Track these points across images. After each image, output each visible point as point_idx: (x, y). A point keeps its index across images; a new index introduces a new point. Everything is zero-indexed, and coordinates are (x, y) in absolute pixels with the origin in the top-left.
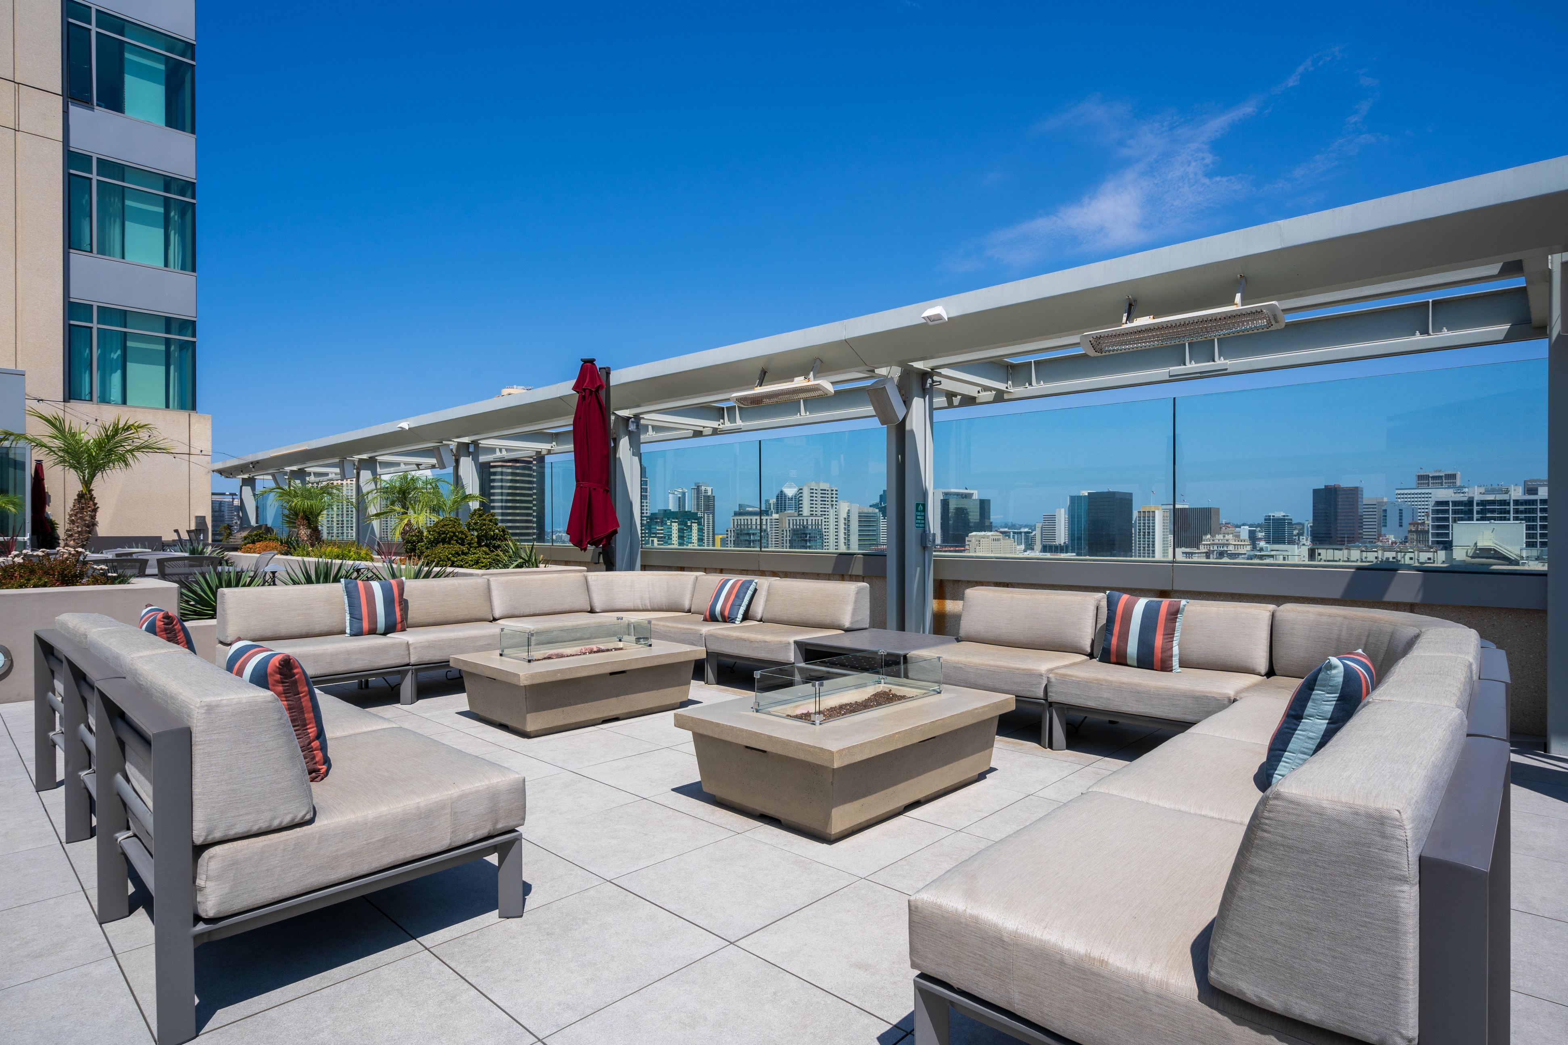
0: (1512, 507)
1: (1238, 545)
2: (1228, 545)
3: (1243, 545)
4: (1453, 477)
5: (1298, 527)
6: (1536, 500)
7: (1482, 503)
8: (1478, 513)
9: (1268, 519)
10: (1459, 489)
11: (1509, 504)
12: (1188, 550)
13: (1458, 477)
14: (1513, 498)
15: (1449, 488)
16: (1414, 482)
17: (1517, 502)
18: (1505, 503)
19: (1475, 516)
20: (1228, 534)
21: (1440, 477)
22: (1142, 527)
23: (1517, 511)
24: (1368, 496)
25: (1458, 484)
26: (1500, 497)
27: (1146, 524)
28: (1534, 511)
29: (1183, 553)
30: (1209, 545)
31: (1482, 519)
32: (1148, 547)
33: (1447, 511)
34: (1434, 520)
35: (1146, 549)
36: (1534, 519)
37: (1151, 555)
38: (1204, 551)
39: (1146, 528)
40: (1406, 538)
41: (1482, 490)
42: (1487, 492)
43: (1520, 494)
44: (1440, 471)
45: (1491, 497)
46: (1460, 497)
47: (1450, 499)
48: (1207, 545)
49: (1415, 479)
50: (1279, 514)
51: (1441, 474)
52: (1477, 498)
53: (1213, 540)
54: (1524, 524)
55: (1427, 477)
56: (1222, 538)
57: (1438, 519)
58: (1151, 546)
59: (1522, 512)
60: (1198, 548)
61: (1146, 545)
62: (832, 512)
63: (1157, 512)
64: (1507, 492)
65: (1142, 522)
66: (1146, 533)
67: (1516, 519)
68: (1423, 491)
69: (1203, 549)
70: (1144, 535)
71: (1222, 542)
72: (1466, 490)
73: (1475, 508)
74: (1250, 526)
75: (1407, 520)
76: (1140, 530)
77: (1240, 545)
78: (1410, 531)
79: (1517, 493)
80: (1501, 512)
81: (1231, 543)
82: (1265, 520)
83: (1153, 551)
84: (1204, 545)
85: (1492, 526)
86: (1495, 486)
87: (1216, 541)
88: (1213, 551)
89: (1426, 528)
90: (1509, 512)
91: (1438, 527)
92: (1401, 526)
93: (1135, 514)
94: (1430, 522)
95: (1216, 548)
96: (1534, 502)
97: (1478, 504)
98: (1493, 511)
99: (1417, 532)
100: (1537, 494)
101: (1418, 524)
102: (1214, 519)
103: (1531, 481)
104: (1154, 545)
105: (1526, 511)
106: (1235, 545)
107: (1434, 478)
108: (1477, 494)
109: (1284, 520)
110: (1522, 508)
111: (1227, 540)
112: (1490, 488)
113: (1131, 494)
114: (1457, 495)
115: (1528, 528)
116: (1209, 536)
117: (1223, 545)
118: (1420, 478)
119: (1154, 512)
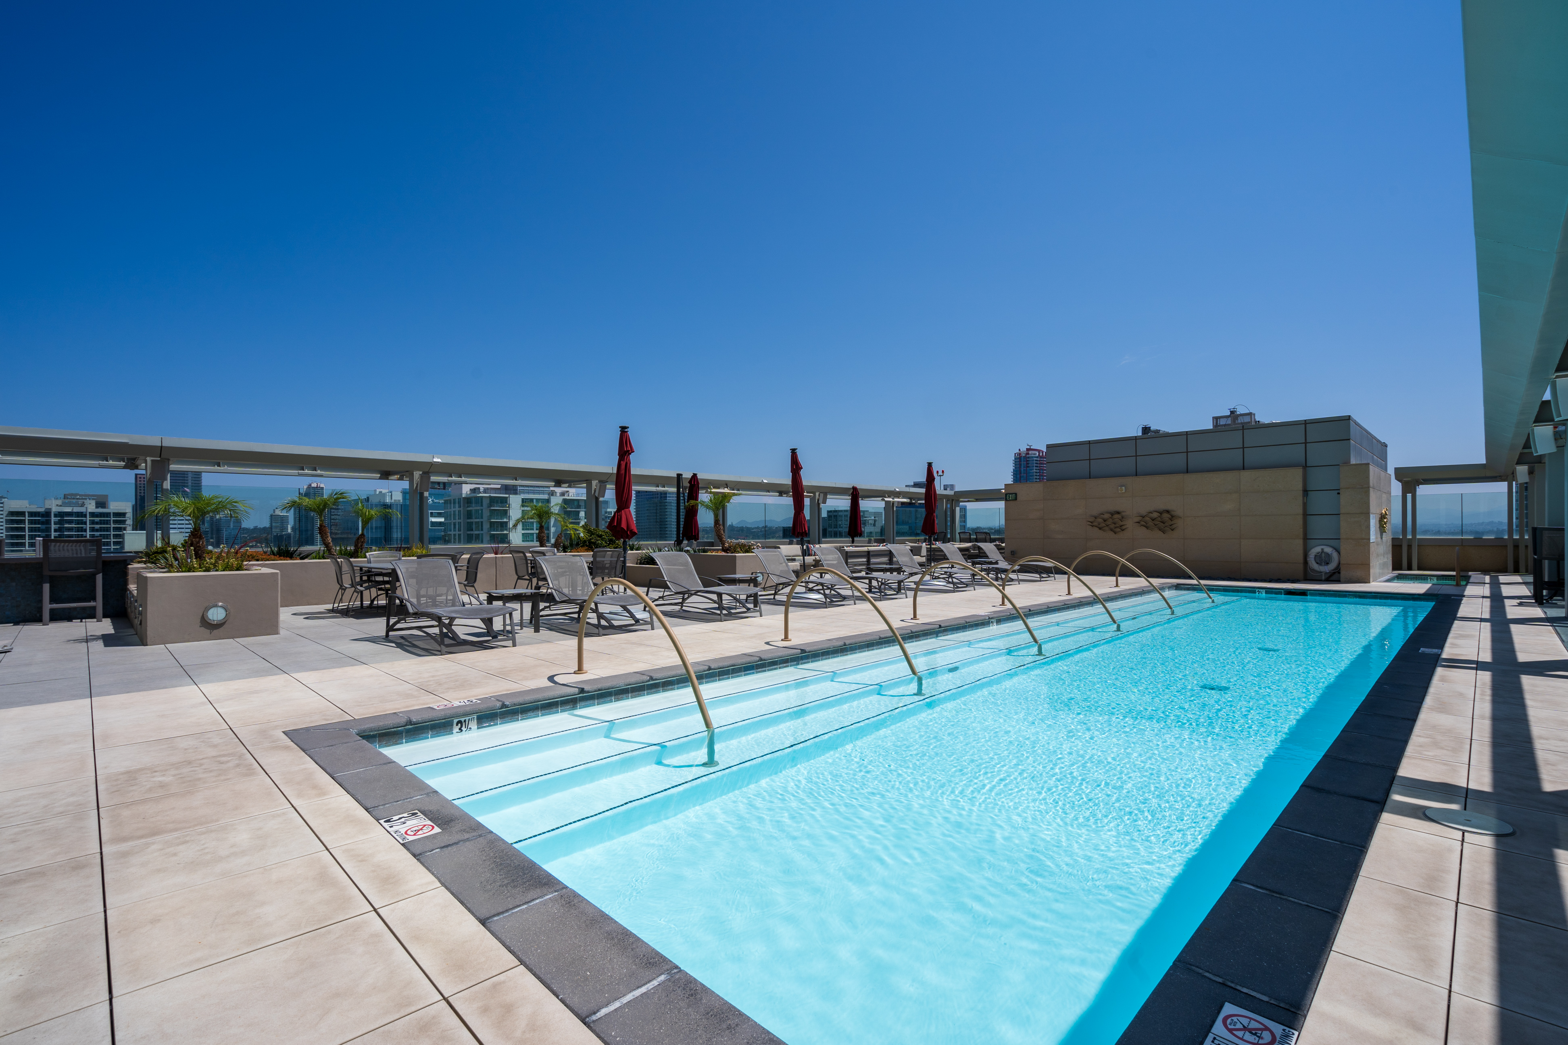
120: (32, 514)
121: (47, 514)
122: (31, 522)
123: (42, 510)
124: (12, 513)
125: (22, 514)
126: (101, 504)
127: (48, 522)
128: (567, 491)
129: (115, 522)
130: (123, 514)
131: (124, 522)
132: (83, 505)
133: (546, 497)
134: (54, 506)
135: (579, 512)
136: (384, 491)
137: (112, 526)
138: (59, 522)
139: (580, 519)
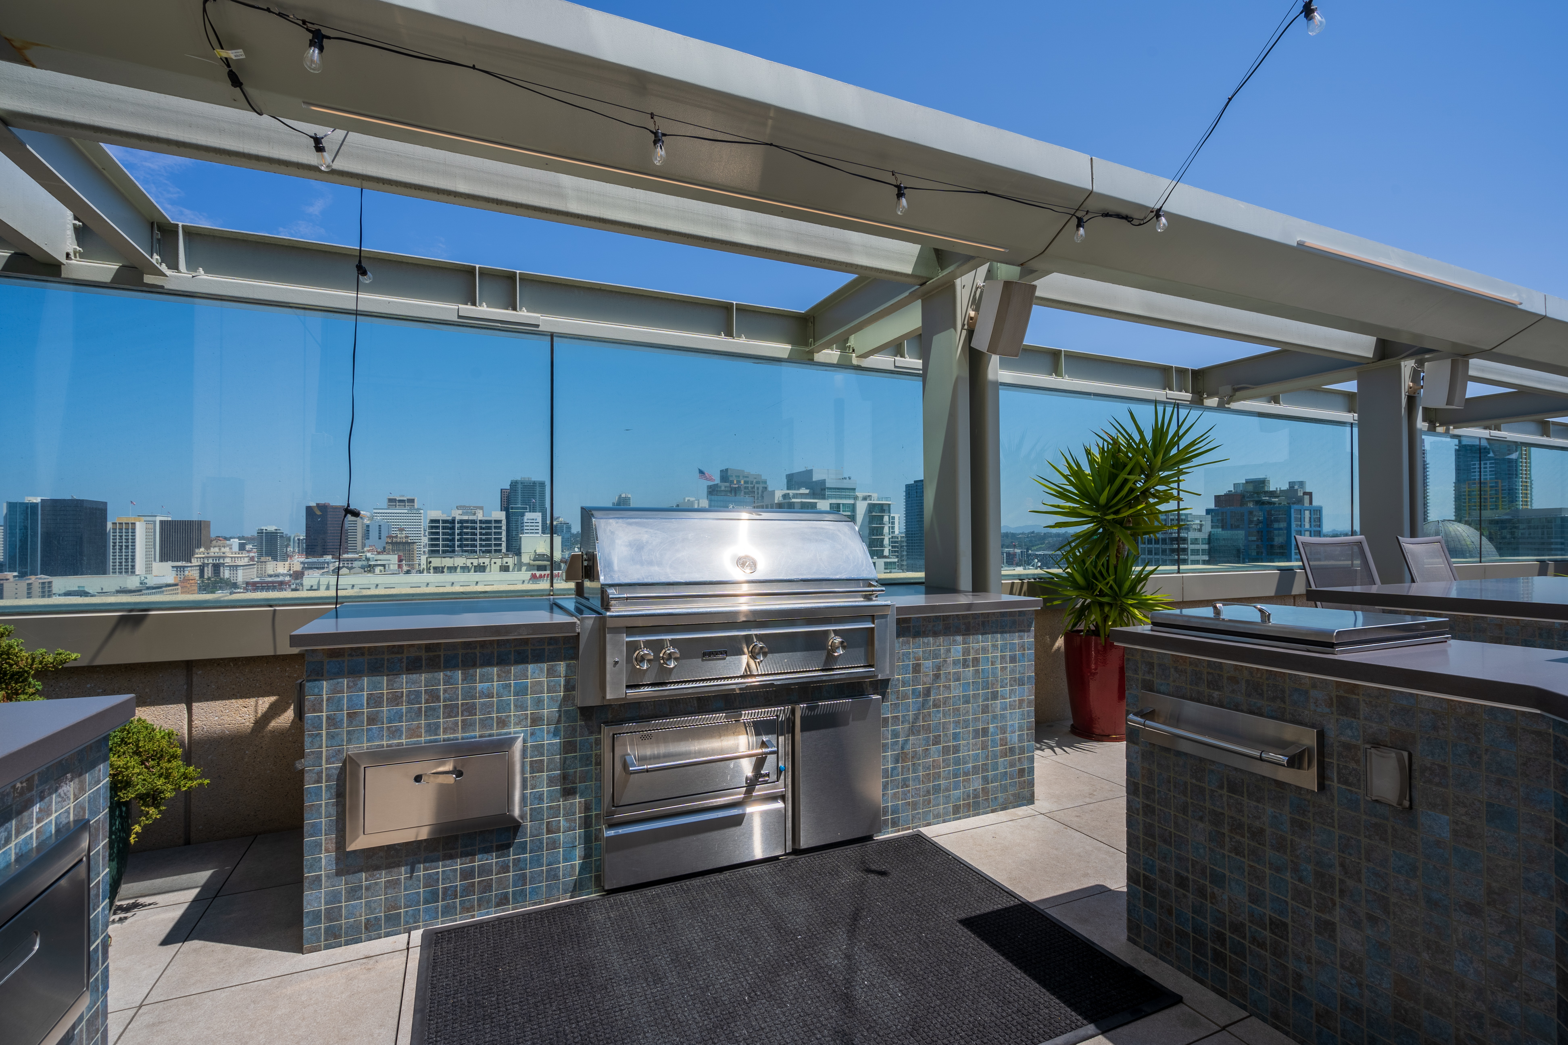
0: (478, 525)
1: (235, 557)
2: (224, 557)
3: (241, 557)
4: (412, 501)
7: (461, 522)
8: (459, 529)
9: (261, 532)
12: (179, 564)
14: (479, 519)
15: (422, 509)
16: (385, 504)
17: (481, 521)
18: (474, 522)
20: (224, 547)
21: (404, 501)
22: (118, 541)
25: (416, 507)
26: (471, 518)
27: (124, 537)
29: (173, 567)
30: (203, 558)
32: (127, 561)
35: (124, 564)
37: (130, 570)
38: (197, 564)
39: (124, 541)
40: (384, 548)
41: (460, 512)
42: (463, 512)
43: (483, 516)
44: (403, 496)
45: (466, 518)
46: (444, 517)
48: (200, 558)
49: (386, 501)
50: (272, 528)
51: (404, 498)
52: (458, 518)
53: (208, 553)
55: (395, 500)
56: (218, 551)
58: (130, 560)
60: (191, 562)
61: (124, 560)
63: (138, 525)
65: (118, 534)
66: (124, 547)
68: (405, 511)
69: (195, 562)
70: (121, 549)
71: (219, 555)
73: (457, 525)
74: (240, 538)
75: (387, 534)
76: (115, 543)
77: (238, 557)
79: (481, 515)
80: (472, 528)
81: (228, 555)
82: (258, 533)
83: (133, 567)
84: (197, 558)
87: (212, 554)
88: (208, 564)
90: (476, 529)
92: (380, 538)
93: (109, 526)
95: (211, 561)
96: (490, 522)
97: (458, 523)
98: (467, 528)
99: (392, 543)
101: (393, 537)
102: (204, 532)
104: (133, 560)
106: (232, 557)
107: (400, 501)
109: (277, 533)
110: (484, 525)
111: (224, 553)
113: (105, 504)
116: (202, 549)
117: (220, 557)
118: (390, 500)
119: (134, 524)
120: (444, 521)
121: (453, 521)
123: (450, 518)
124: (432, 521)
125: (437, 521)
127: (453, 528)
128: (869, 496)
132: (475, 514)
133: (851, 501)
134: (458, 515)
135: (883, 516)
136: (692, 499)
138: (461, 528)
139: (884, 524)
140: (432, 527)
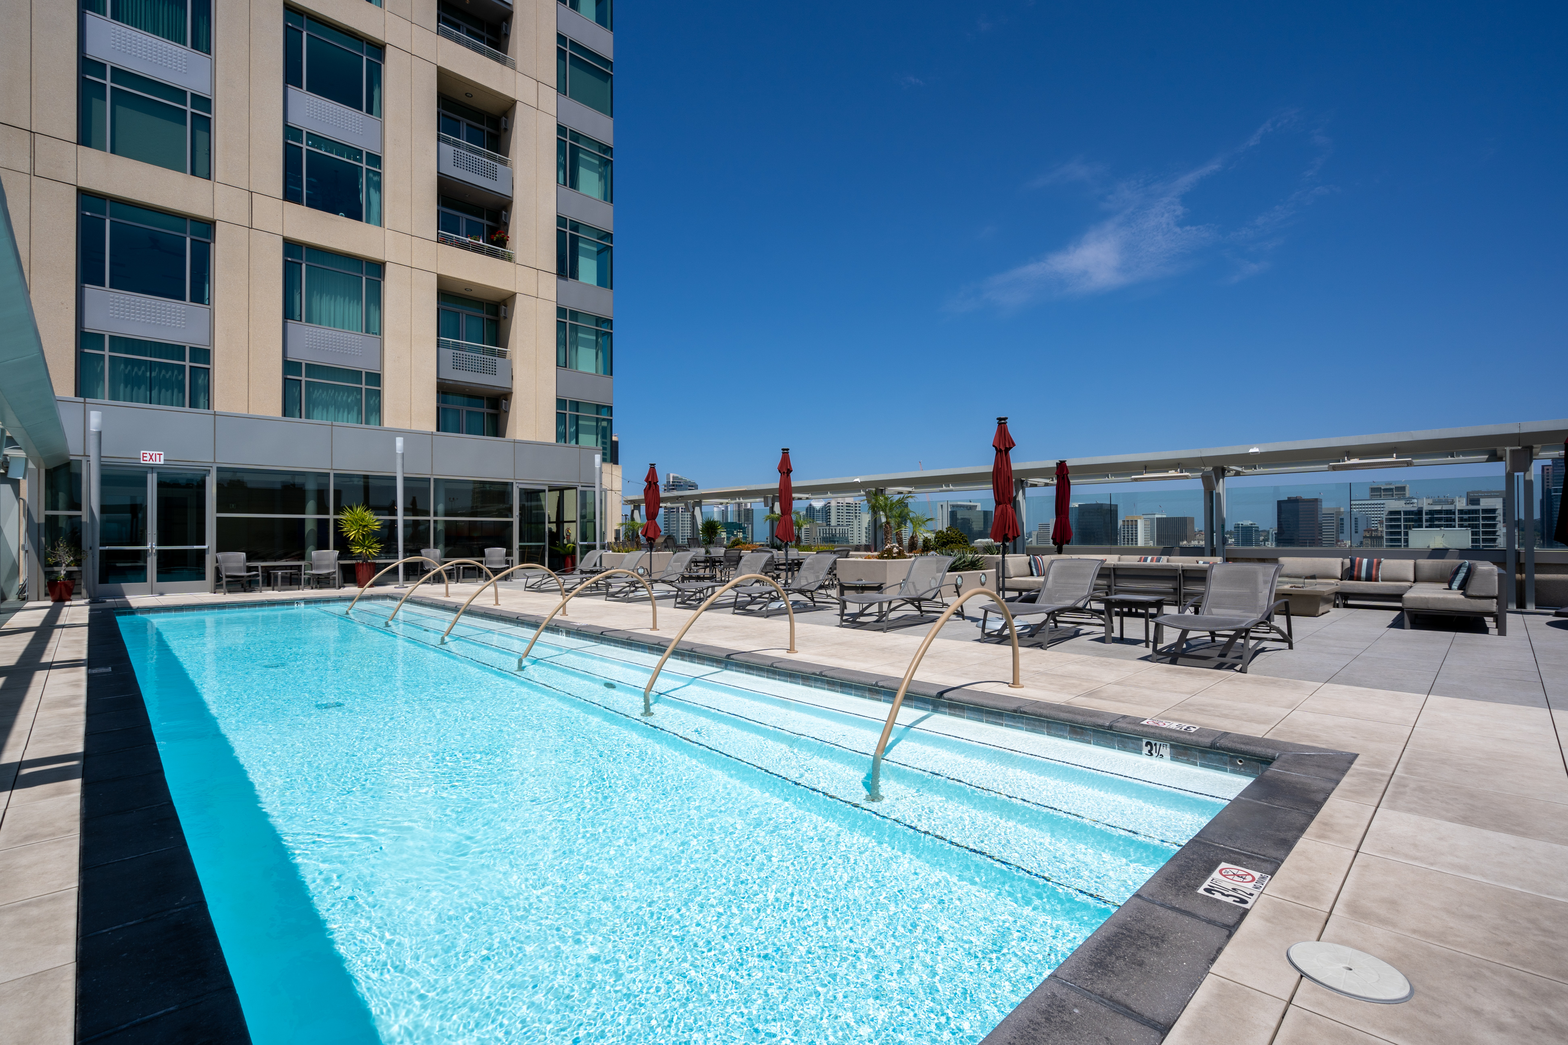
0: (1457, 516)
4: (1402, 489)
5: (1264, 534)
6: (1479, 510)
7: (1431, 512)
8: (1427, 521)
10: (1409, 500)
11: (1454, 513)
13: (1407, 489)
14: (1458, 508)
15: (1399, 499)
16: (1367, 494)
17: (1461, 512)
18: (1451, 512)
19: (1424, 524)
21: (1391, 490)
23: (1461, 519)
24: (1327, 506)
25: (1407, 495)
26: (1445, 507)
28: (1477, 519)
31: (1430, 526)
33: (1399, 520)
34: (1388, 527)
36: (1477, 526)
41: (1430, 501)
42: (1435, 503)
43: (1464, 504)
44: (1391, 484)
45: (1438, 508)
46: (1409, 508)
47: (1402, 510)
49: (1370, 491)
50: (1247, 523)
51: (1391, 487)
52: (1426, 508)
54: (1470, 530)
55: (1379, 489)
57: (1392, 527)
59: (1466, 520)
62: (856, 522)
63: (1139, 521)
64: (1452, 503)
67: (1461, 526)
68: (1376, 502)
72: (1415, 501)
73: (1424, 517)
75: (1362, 527)
78: (1365, 537)
79: (1461, 504)
80: (1447, 520)
85: (1443, 533)
86: (1442, 498)
89: (1379, 534)
90: (1454, 520)
91: (1391, 533)
92: (1357, 532)
93: (1120, 523)
94: (1385, 530)
96: (1476, 512)
97: (1427, 514)
98: (1440, 519)
99: (1371, 537)
100: (1479, 504)
101: (1373, 531)
102: (1189, 527)
103: (1473, 492)
105: (1469, 519)
107: (1385, 490)
108: (1426, 505)
109: (1252, 529)
110: (1466, 516)
112: (1436, 498)
114: (1408, 506)
115: (1473, 534)
118: (1373, 490)
119: (1136, 521)
120: (1406, 513)
121: (1419, 512)
122: (1406, 520)
123: (1416, 509)
124: (1391, 513)
125: (1399, 513)
126: (1474, 501)
127: (1420, 520)
129: (1484, 518)
130: (1494, 511)
131: (1494, 518)
137: (1481, 522)
138: (1430, 520)
140: (1391, 520)
